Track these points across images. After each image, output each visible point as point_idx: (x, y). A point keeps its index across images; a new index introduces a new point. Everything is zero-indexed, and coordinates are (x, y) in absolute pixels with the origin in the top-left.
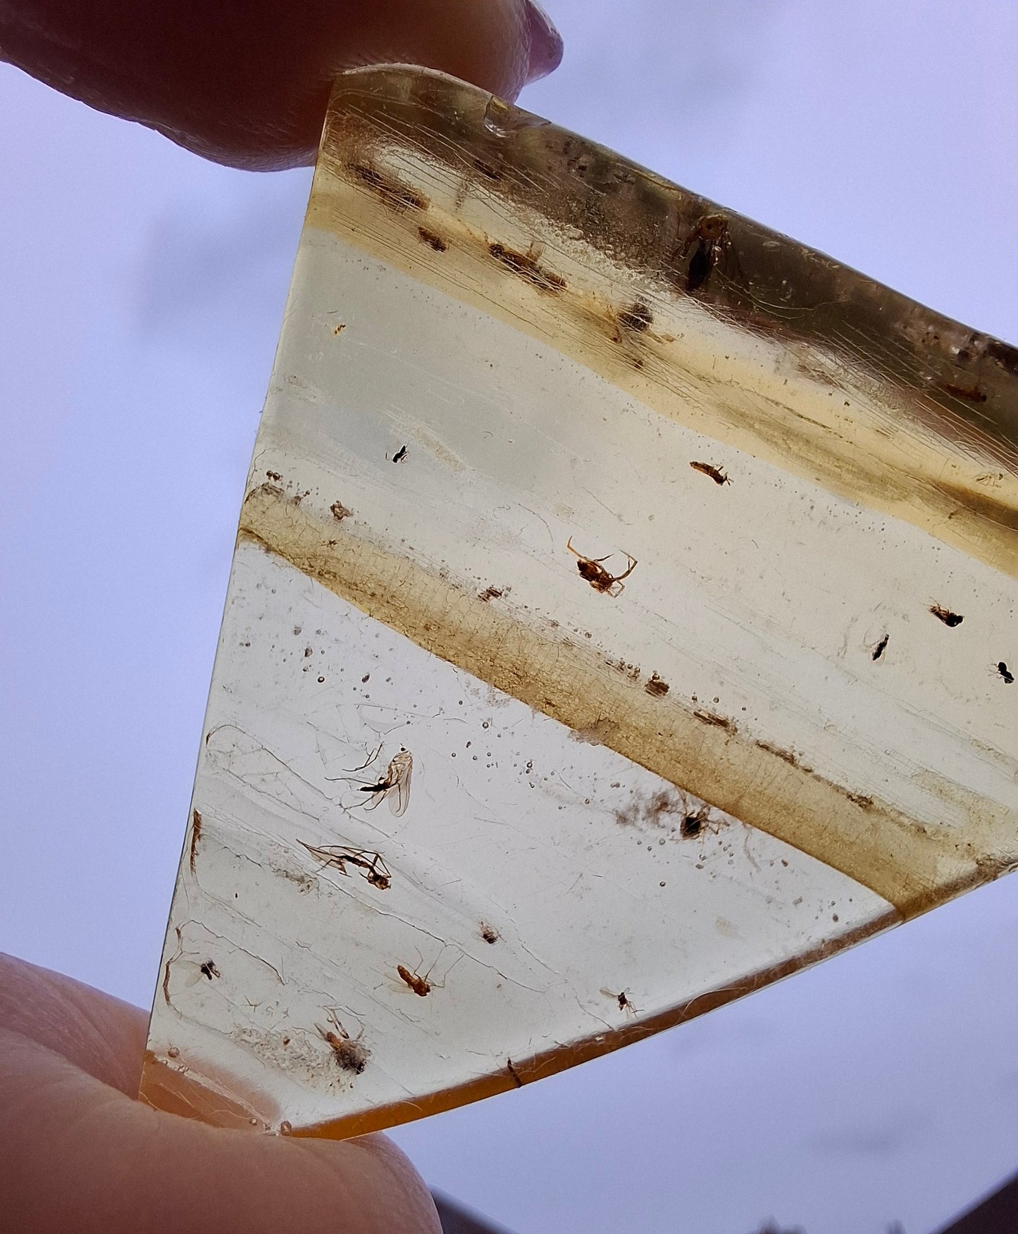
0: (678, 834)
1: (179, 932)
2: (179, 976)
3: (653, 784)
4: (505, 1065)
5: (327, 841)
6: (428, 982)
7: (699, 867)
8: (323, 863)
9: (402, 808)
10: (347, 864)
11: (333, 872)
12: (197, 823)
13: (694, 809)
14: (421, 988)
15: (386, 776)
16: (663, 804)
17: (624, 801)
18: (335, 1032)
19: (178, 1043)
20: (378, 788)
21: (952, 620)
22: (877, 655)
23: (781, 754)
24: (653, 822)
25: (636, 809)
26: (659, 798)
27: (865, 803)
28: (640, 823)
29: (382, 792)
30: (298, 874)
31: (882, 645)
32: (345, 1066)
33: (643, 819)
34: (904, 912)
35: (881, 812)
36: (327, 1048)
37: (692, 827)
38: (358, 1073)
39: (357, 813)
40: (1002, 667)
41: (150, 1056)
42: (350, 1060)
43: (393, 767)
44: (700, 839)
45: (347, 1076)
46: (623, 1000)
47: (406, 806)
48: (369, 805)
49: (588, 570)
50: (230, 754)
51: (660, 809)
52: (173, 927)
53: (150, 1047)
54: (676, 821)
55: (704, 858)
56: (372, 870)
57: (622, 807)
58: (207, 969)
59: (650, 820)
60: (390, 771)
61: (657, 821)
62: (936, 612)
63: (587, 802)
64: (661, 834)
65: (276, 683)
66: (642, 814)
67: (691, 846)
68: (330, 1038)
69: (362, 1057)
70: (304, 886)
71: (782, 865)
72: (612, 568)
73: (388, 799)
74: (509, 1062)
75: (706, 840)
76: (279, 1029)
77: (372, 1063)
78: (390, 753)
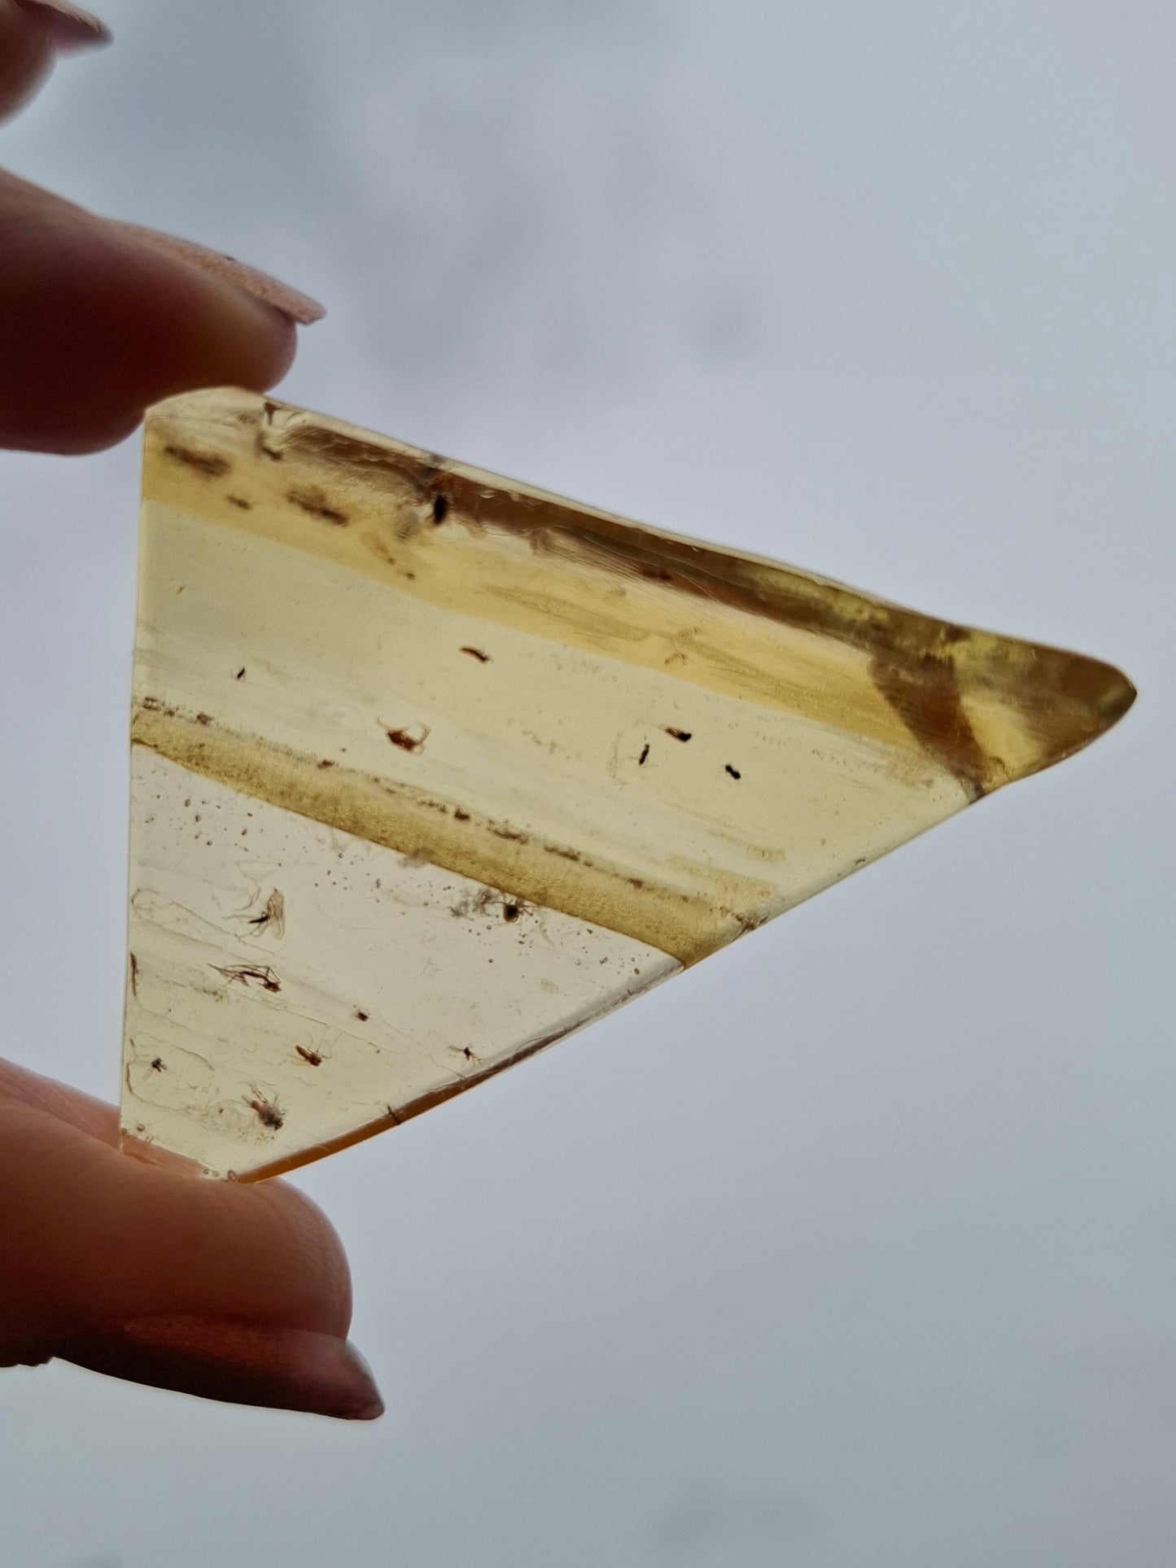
0: (502, 920)
1: (132, 1041)
2: (137, 1072)
3: (475, 887)
4: (387, 1112)
5: (229, 963)
6: (319, 1055)
7: (521, 942)
8: (230, 979)
9: (280, 933)
10: (247, 978)
11: (237, 984)
12: (134, 963)
13: (511, 900)
14: (314, 1060)
15: (266, 911)
16: (487, 898)
17: (456, 899)
18: (257, 1100)
19: (143, 1120)
20: (261, 920)
21: (684, 737)
22: (642, 761)
23: (565, 855)
24: (481, 913)
25: (466, 904)
26: (483, 894)
27: (638, 883)
28: (471, 915)
29: (265, 924)
30: (213, 989)
31: (645, 753)
32: (267, 1124)
33: (474, 911)
34: (685, 960)
35: (650, 889)
36: (254, 1112)
37: (511, 913)
38: (276, 1128)
39: (248, 939)
40: (729, 769)
41: (124, 1132)
42: (272, 1120)
43: (270, 903)
44: (518, 921)
45: (269, 1131)
46: (467, 1052)
47: (284, 930)
48: (256, 933)
49: (396, 738)
50: (150, 910)
51: (484, 902)
52: (127, 1038)
53: (123, 1125)
54: (500, 910)
55: (524, 936)
56: (265, 978)
57: (455, 905)
58: (157, 1064)
59: (479, 910)
60: (269, 908)
61: (484, 910)
62: (670, 731)
63: (426, 904)
64: (486, 921)
65: (178, 844)
66: (471, 907)
67: (512, 927)
68: (254, 1105)
69: (280, 1117)
70: (217, 997)
71: (587, 933)
72: (413, 734)
73: (269, 928)
74: (389, 1108)
75: (525, 921)
76: (213, 1103)
77: (285, 1121)
78: (266, 894)
